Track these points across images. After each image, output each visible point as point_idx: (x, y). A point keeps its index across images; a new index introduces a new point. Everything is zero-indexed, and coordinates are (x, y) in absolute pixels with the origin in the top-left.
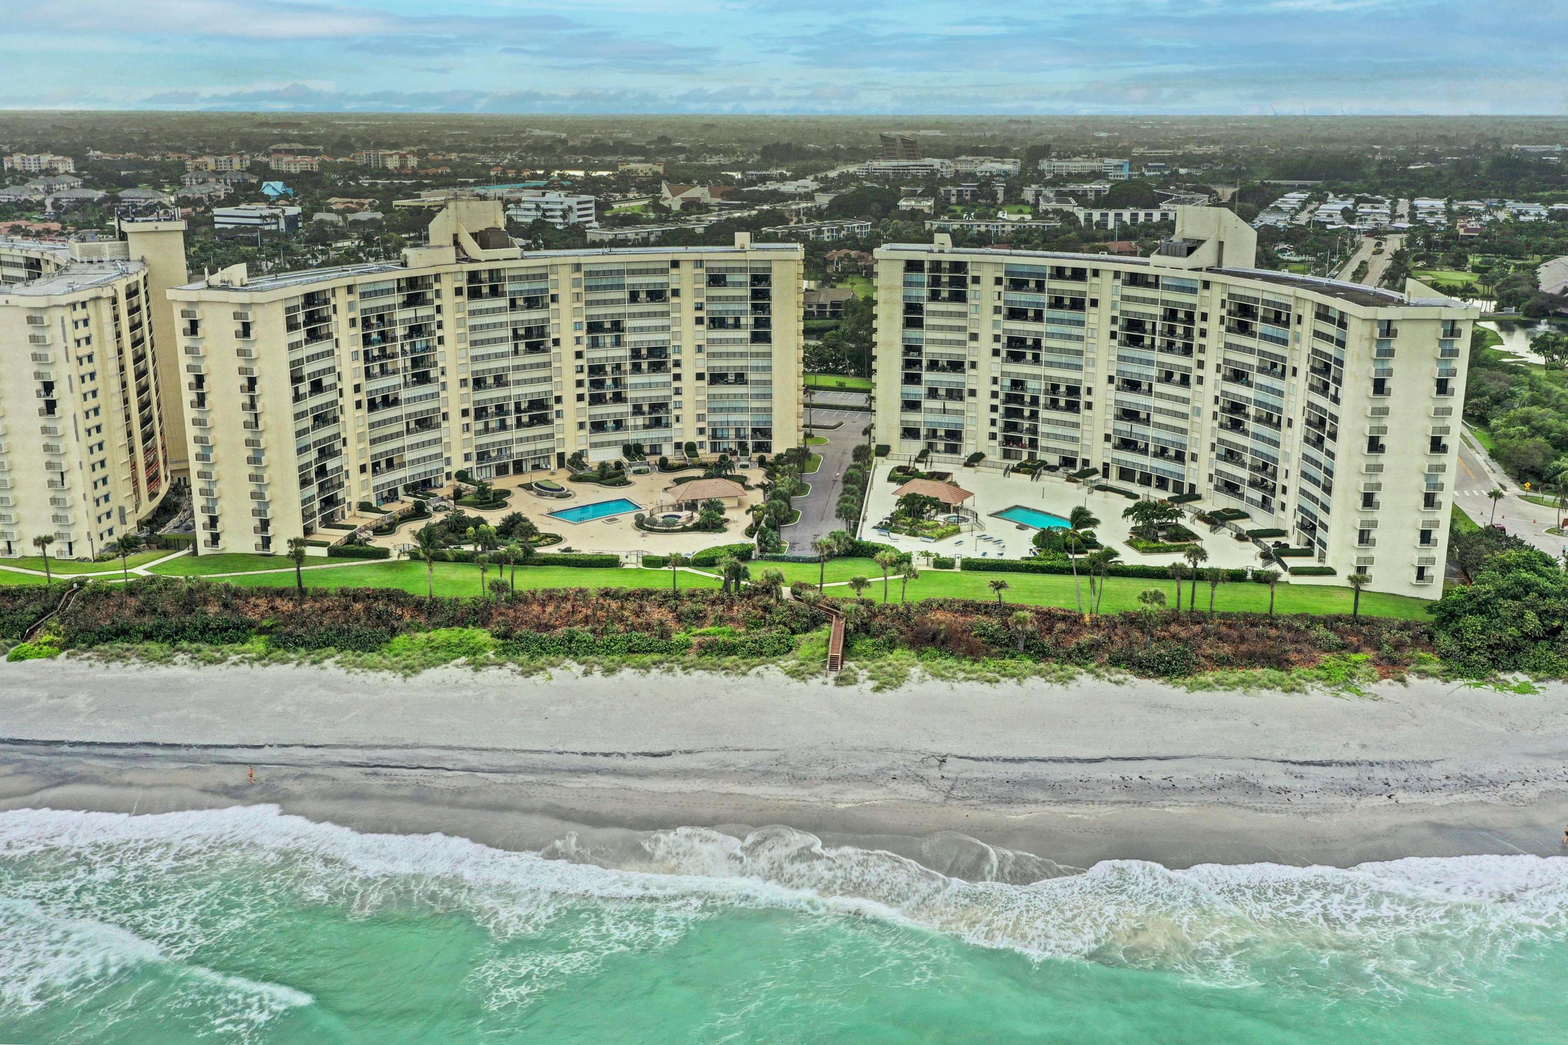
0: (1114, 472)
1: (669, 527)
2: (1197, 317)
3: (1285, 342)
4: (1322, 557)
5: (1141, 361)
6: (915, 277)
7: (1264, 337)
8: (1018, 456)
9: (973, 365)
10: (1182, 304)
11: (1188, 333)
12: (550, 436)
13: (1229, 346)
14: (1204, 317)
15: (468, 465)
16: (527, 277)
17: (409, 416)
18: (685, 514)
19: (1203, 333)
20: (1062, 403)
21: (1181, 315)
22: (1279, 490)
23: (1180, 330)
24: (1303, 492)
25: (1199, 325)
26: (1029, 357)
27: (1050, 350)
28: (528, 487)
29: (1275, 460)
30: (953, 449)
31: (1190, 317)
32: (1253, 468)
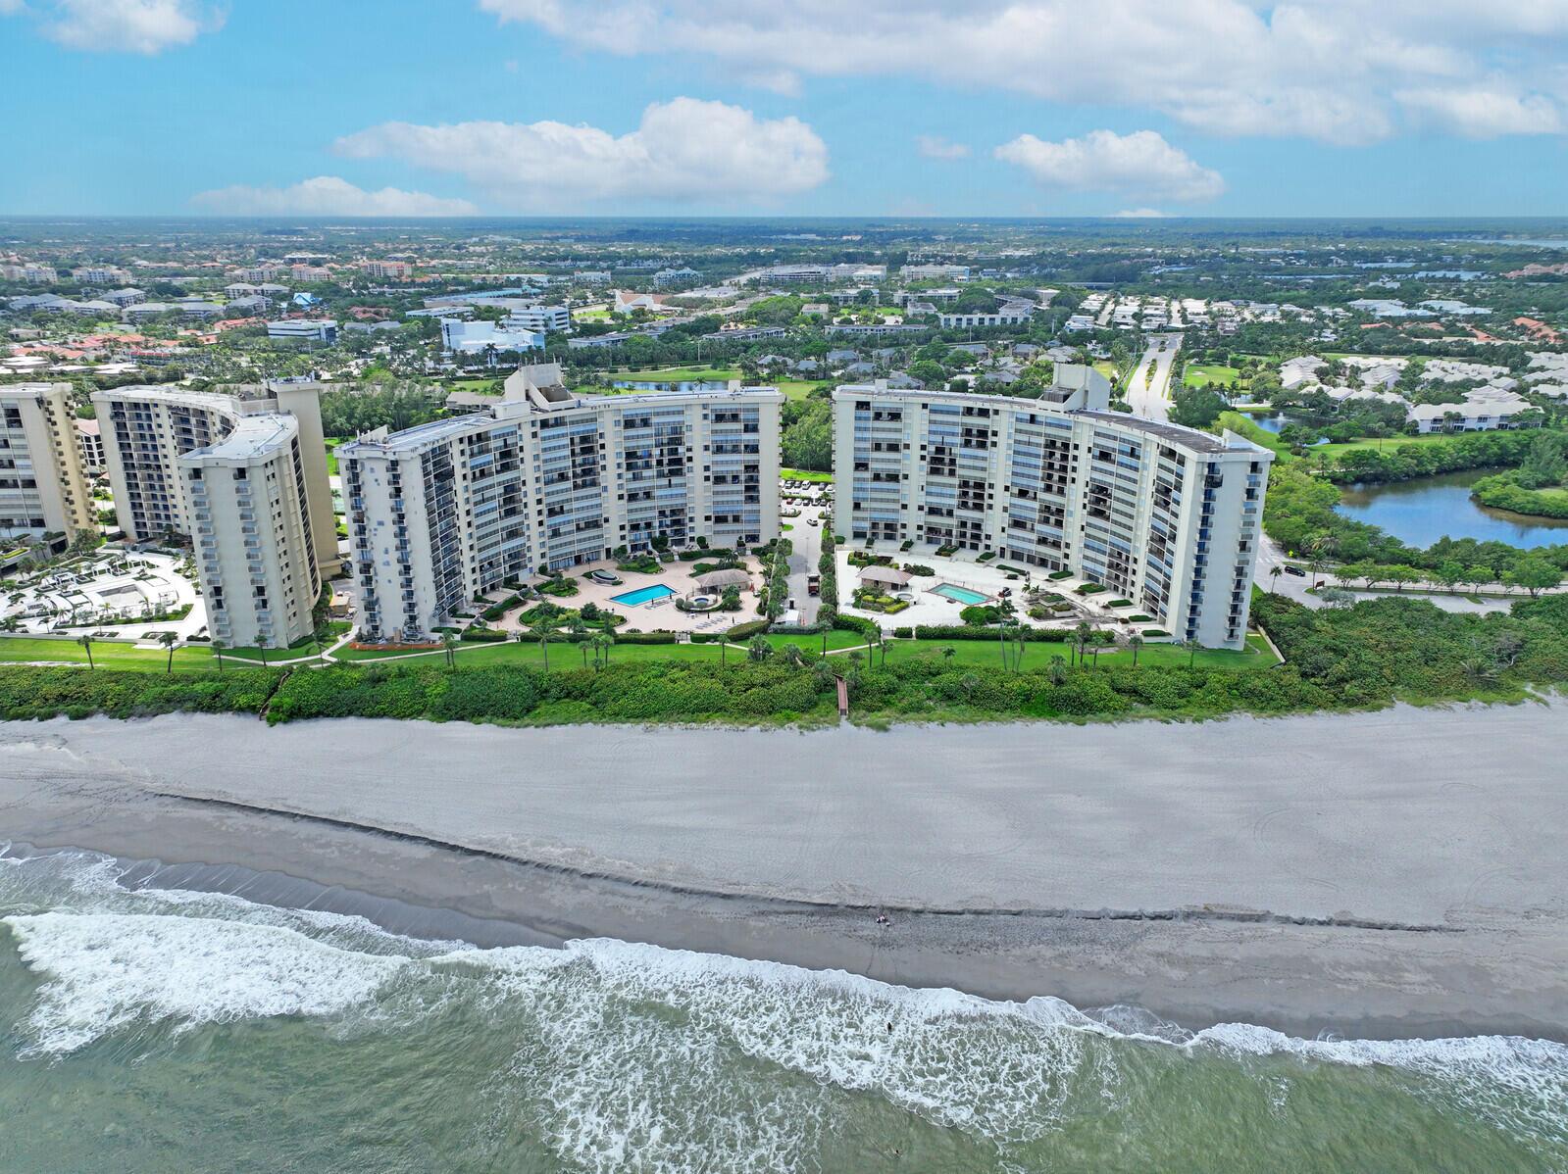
0: (1008, 554)
1: (703, 609)
2: (1071, 447)
3: (1136, 469)
4: (1163, 623)
5: (1029, 476)
6: (863, 413)
7: (1121, 464)
8: (938, 542)
9: (906, 477)
10: (1061, 437)
11: (1064, 458)
12: (600, 537)
13: (1094, 469)
14: (1076, 447)
15: (544, 561)
16: (582, 421)
17: (503, 529)
18: (711, 597)
19: (1075, 458)
20: (970, 504)
21: (1059, 444)
22: (1130, 571)
23: (1058, 455)
24: (1148, 575)
25: (1072, 452)
26: (946, 471)
27: (963, 467)
28: (588, 576)
29: (1128, 551)
30: (890, 537)
31: (1066, 446)
32: (1111, 555)
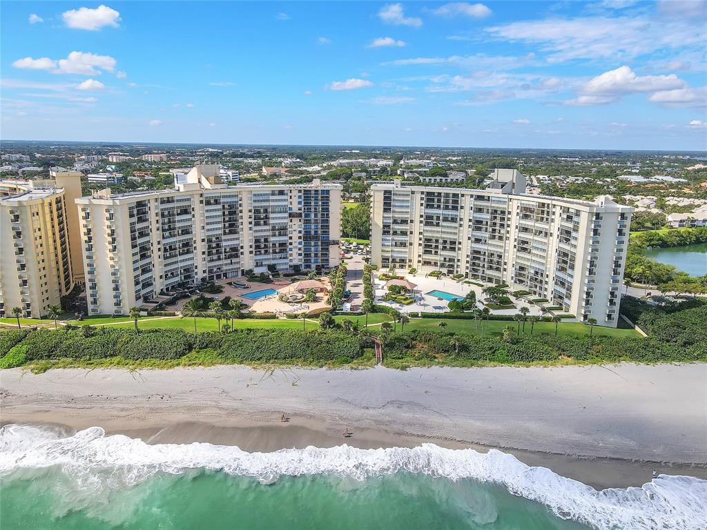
0: (470, 276)
1: (295, 301)
2: (506, 213)
4: (567, 310)
10: (500, 208)
11: (503, 219)
12: (238, 263)
14: (510, 213)
15: (205, 275)
16: (230, 196)
18: (300, 295)
19: (509, 219)
21: (499, 212)
22: (544, 282)
23: (499, 218)
25: (507, 216)
28: (230, 284)
29: (542, 271)
30: (402, 267)
31: (503, 213)
